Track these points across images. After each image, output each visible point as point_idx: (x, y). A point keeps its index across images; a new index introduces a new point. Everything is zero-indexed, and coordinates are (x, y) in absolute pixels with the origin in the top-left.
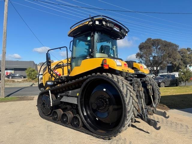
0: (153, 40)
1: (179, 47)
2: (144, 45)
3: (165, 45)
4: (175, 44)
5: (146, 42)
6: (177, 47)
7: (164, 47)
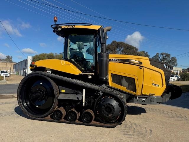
0: (117, 43)
1: (138, 50)
2: (110, 47)
3: (128, 48)
4: (135, 48)
5: (111, 44)
6: (136, 50)
7: (127, 50)
